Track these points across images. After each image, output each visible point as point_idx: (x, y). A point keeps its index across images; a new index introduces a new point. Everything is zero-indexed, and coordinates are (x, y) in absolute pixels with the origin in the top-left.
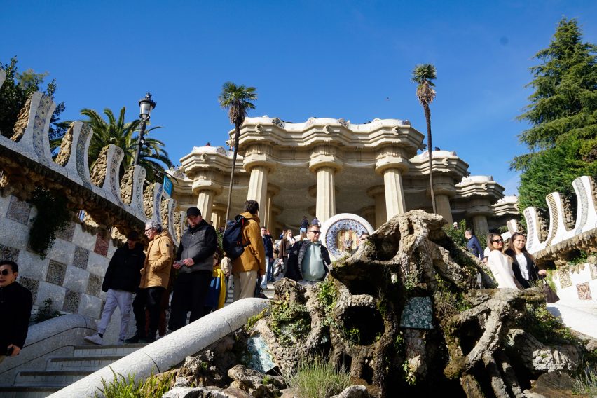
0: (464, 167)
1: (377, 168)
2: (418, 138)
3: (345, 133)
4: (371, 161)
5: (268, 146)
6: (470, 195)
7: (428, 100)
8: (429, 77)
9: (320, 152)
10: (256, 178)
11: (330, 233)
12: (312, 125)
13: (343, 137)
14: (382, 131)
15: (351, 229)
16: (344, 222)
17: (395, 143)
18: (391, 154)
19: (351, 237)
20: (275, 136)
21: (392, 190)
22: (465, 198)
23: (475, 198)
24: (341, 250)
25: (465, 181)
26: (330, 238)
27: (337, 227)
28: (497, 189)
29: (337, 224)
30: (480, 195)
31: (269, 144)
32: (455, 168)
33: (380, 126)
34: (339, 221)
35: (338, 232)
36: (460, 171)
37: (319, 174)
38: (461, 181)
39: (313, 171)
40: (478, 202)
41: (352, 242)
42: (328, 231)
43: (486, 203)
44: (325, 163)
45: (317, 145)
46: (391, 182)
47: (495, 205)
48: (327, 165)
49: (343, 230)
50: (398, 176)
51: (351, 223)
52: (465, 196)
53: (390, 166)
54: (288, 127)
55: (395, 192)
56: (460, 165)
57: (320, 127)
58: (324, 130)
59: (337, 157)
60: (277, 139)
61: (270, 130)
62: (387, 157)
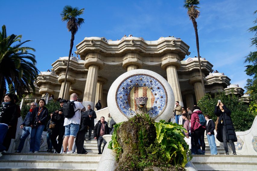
0: (210, 66)
1: (162, 65)
2: (186, 48)
3: (143, 45)
4: (158, 61)
5: (98, 53)
6: (212, 83)
7: (195, 17)
8: (195, 4)
9: (129, 56)
10: (91, 72)
11: (121, 90)
12: (124, 40)
13: (142, 47)
14: (165, 43)
15: (145, 85)
16: (137, 78)
17: (173, 50)
18: (171, 57)
19: (145, 94)
20: (102, 47)
21: (172, 78)
22: (209, 85)
23: (215, 85)
24: (134, 109)
25: (211, 75)
26: (122, 95)
27: (129, 83)
28: (227, 80)
29: (129, 80)
30: (218, 83)
31: (99, 52)
32: (206, 67)
33: (164, 40)
34: (132, 76)
35: (131, 89)
36: (208, 69)
37: (128, 69)
38: (209, 75)
39: (125, 68)
40: (217, 87)
41: (147, 99)
42: (119, 87)
43: (221, 87)
44: (131, 62)
45: (127, 52)
46: (171, 73)
47: (226, 89)
48: (133, 63)
49: (137, 87)
50: (175, 69)
51: (145, 79)
52: (210, 84)
53: (170, 64)
54: (110, 42)
55: (173, 78)
56: (208, 65)
57: (129, 41)
58: (131, 43)
59: (139, 59)
60: (103, 48)
61: (99, 43)
62: (168, 59)
